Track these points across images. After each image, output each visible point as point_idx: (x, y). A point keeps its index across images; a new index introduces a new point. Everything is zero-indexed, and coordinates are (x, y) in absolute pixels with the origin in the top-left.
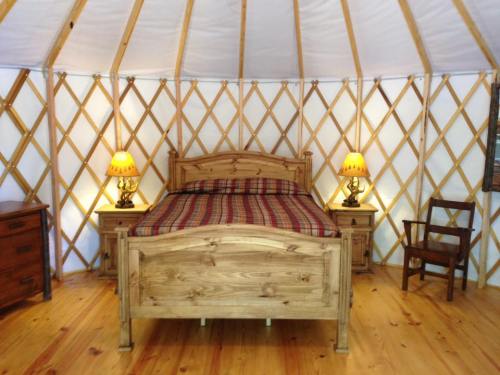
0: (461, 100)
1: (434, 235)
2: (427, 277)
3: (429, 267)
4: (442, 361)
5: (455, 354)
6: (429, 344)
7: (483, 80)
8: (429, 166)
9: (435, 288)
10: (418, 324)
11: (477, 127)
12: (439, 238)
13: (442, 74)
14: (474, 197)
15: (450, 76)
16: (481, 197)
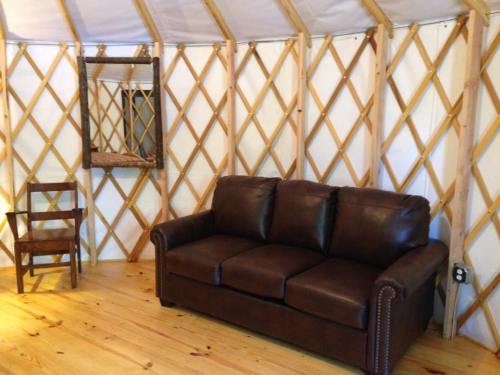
0: (44, 72)
1: (36, 224)
2: (36, 271)
3: (37, 260)
4: (108, 349)
5: (114, 337)
6: (83, 338)
7: (64, 53)
8: (17, 147)
9: (52, 280)
10: (60, 323)
11: (66, 104)
12: (41, 225)
13: (17, 42)
14: (72, 176)
15: (27, 45)
16: (81, 176)
